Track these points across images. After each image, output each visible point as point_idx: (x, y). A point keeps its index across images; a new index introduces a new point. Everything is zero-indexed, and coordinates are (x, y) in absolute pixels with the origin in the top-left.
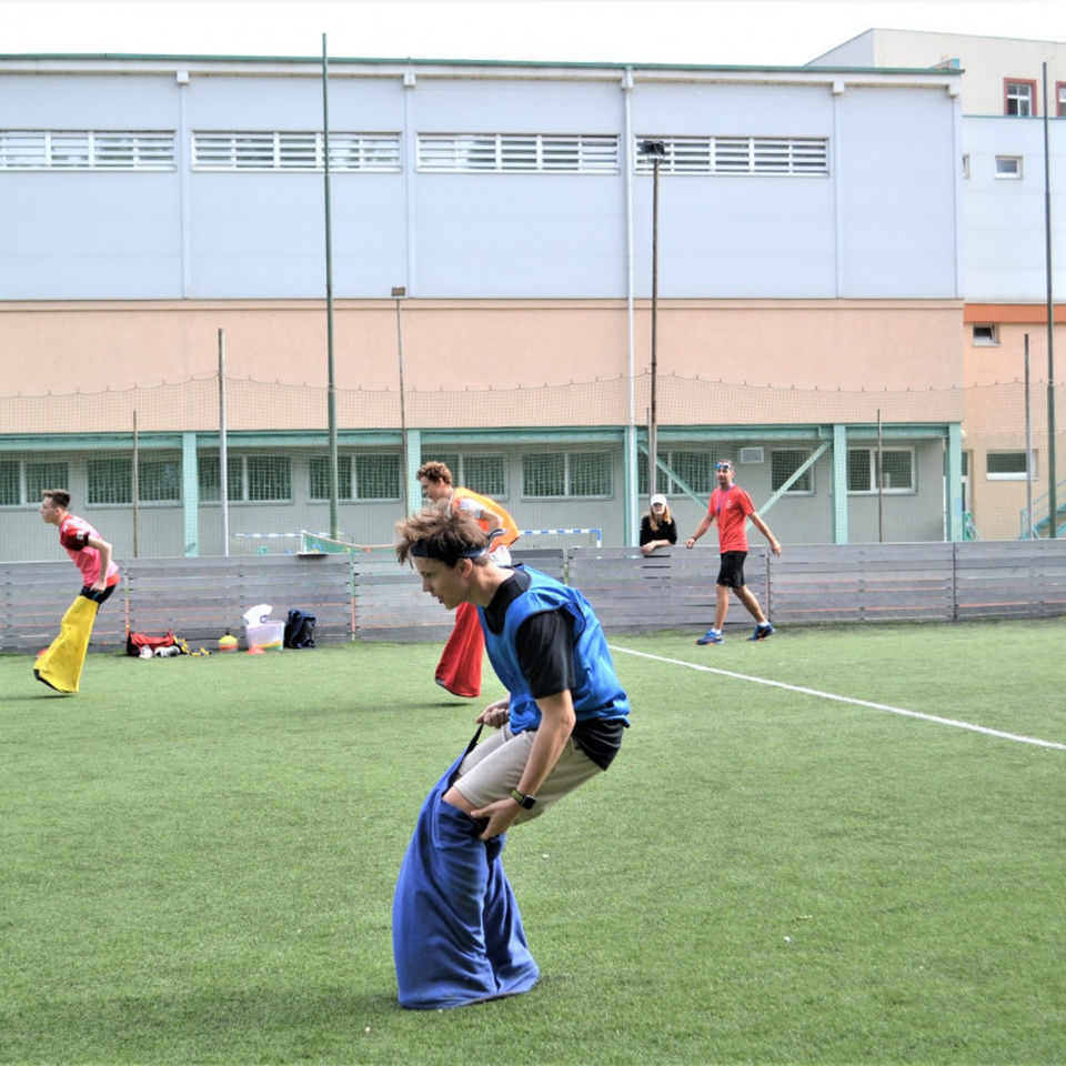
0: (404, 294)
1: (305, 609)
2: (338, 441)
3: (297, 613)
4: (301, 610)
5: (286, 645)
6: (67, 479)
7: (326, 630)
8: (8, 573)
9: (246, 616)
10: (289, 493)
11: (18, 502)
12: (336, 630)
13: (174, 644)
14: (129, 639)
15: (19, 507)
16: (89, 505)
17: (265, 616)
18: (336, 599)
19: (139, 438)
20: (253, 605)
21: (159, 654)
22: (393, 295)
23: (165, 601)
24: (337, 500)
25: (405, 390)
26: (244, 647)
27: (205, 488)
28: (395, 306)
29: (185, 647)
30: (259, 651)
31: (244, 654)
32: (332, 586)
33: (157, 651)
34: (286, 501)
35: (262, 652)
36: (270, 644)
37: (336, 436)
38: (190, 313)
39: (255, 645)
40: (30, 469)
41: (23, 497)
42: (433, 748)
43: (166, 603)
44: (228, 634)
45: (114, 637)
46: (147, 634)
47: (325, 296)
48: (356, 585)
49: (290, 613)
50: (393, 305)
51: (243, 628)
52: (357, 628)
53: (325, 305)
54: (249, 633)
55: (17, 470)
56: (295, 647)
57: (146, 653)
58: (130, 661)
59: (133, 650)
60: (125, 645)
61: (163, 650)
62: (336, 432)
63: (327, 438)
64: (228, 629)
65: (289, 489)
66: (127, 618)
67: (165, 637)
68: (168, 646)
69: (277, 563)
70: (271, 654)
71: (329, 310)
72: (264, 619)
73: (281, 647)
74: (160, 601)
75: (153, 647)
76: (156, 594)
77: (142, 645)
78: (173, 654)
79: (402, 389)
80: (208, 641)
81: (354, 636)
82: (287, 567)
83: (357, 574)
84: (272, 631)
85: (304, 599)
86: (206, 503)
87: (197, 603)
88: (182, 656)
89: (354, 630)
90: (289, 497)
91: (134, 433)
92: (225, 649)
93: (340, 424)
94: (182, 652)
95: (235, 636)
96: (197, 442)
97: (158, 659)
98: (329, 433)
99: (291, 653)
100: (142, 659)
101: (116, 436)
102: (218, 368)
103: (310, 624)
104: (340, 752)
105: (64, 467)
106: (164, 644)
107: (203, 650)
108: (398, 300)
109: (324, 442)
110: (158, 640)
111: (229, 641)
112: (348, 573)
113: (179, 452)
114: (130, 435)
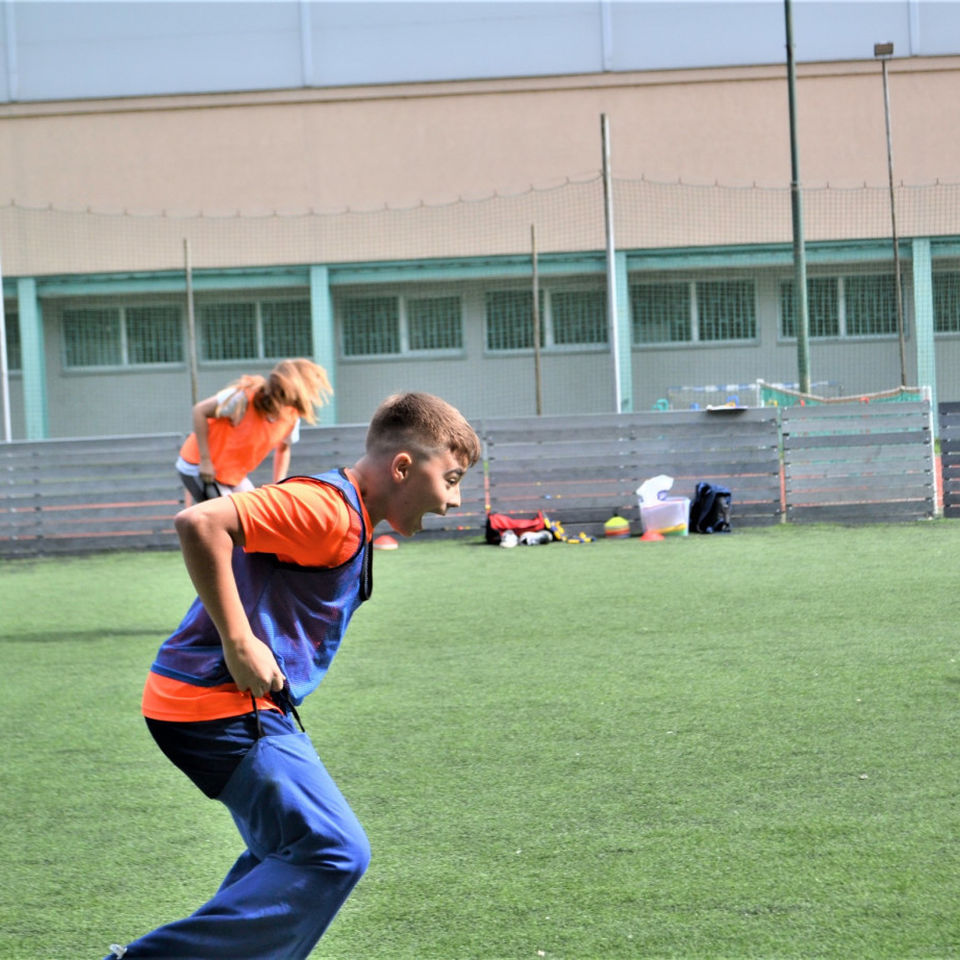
0: (891, 52)
1: (718, 482)
2: (805, 258)
3: (707, 487)
4: (711, 484)
5: (693, 529)
6: (459, 318)
7: (747, 509)
8: (336, 439)
9: (640, 492)
10: (753, 331)
11: (397, 350)
12: (759, 508)
13: (545, 528)
14: (488, 523)
15: (399, 356)
16: (489, 352)
17: (664, 491)
18: (758, 467)
19: (541, 262)
20: (649, 476)
21: (525, 542)
22: (876, 54)
23: (533, 472)
24: (807, 339)
25: (894, 185)
26: (636, 532)
27: (639, 325)
28: (880, 69)
29: (560, 532)
30: (656, 537)
31: (636, 541)
32: (752, 451)
33: (523, 538)
34: (749, 341)
35: (662, 539)
36: (670, 528)
37: (803, 252)
38: (614, 91)
39: (652, 530)
40: (413, 305)
41: (404, 343)
42: (808, 653)
43: (537, 476)
44: (616, 515)
45: (471, 520)
46: (513, 517)
47: (783, 58)
48: (785, 449)
49: (698, 487)
50: (878, 67)
51: (637, 507)
52: (788, 506)
53: (784, 72)
54: (643, 513)
55: (395, 308)
56: (704, 532)
57: (510, 540)
58: (488, 551)
59: (493, 537)
60: (484, 530)
61: (531, 536)
62: (803, 246)
63: (791, 254)
64: (617, 508)
65: (753, 325)
66: (487, 496)
67: (534, 519)
68: (536, 531)
69: (678, 421)
70: (671, 540)
71: (790, 79)
72: (662, 496)
73: (686, 532)
74: (528, 473)
75: (518, 532)
76: (523, 464)
77: (504, 530)
78: (544, 542)
79: (891, 184)
80: (591, 523)
81: (784, 516)
82: (690, 426)
83: (786, 435)
84: (672, 512)
85: (717, 468)
86: (642, 345)
87: (576, 474)
88: (555, 544)
89: (784, 509)
90: (753, 335)
91: (532, 255)
92: (612, 535)
93: (807, 235)
94: (555, 539)
95: (626, 517)
96: (628, 263)
97: (524, 548)
98: (795, 246)
99: (698, 539)
100: (503, 548)
101: (508, 260)
102: (601, 166)
103: (723, 501)
104: (687, 658)
105: (454, 303)
106: (532, 529)
107: (583, 536)
108: (883, 62)
109: (786, 259)
110: (524, 524)
111: (618, 523)
112: (774, 433)
113: (603, 279)
114: (527, 258)
